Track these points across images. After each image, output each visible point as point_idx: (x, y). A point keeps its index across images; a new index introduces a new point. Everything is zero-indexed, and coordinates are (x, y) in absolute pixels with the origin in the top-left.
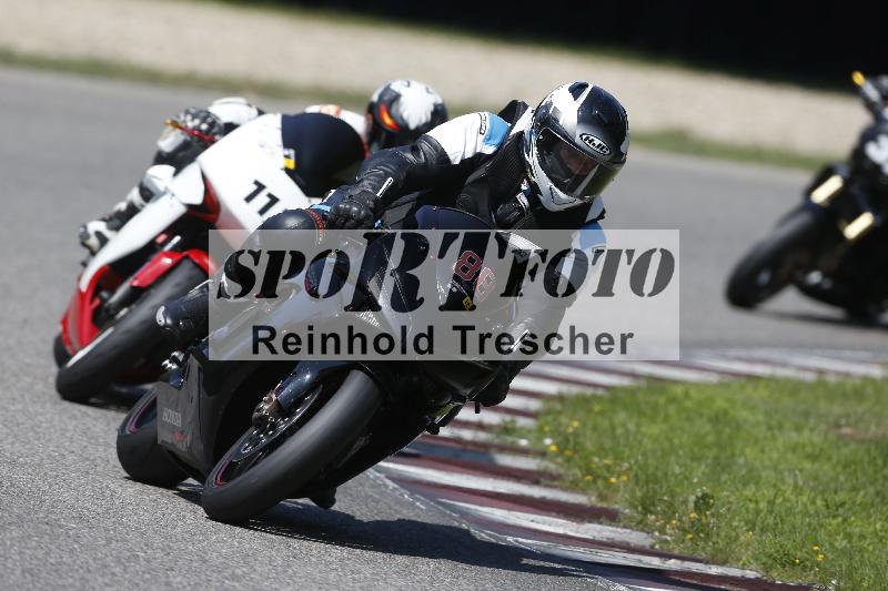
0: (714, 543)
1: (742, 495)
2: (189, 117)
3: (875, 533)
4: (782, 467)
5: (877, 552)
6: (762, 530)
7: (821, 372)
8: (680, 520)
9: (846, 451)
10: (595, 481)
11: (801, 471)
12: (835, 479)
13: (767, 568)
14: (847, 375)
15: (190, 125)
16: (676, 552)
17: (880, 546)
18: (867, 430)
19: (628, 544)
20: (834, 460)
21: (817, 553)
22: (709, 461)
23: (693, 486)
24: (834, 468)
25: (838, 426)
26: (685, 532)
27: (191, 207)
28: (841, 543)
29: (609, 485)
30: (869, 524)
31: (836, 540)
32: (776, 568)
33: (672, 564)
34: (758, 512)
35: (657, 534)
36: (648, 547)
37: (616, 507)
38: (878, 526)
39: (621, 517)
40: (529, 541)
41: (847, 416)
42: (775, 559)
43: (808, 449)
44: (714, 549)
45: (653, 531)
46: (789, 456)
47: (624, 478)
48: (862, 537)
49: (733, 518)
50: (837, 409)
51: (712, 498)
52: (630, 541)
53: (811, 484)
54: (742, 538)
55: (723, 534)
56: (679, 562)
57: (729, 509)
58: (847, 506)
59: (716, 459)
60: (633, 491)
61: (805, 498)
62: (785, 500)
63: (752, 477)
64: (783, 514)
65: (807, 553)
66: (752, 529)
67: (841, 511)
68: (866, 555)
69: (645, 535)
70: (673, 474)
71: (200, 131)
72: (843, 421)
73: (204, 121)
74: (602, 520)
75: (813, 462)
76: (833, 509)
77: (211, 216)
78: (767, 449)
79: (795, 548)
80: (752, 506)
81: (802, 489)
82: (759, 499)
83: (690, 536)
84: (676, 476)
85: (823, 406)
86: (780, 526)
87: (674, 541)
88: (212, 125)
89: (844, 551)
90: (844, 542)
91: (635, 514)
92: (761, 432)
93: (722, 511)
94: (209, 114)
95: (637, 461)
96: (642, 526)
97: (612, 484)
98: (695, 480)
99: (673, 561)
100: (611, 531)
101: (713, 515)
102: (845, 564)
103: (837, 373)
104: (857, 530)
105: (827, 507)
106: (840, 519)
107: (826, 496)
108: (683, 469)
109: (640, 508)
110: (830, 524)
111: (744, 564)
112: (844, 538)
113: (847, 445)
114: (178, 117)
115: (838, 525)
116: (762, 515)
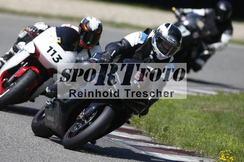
0: (169, 140)
1: (176, 127)
2: (30, 28)
3: (213, 137)
4: (187, 119)
5: (213, 142)
6: (182, 136)
7: (198, 93)
8: (159, 134)
9: (205, 115)
10: (136, 123)
11: (193, 120)
12: (202, 122)
13: (183, 147)
14: (205, 94)
15: (30, 30)
16: (158, 142)
17: (214, 141)
18: (211, 109)
19: (145, 140)
20: (202, 117)
21: (197, 143)
22: (167, 118)
23: (163, 124)
24: (202, 119)
25: (203, 108)
26: (161, 137)
27: (31, 54)
28: (203, 140)
29: (140, 124)
30: (211, 135)
31: (202, 139)
32: (186, 147)
33: (157, 146)
34: (181, 131)
35: (153, 137)
36: (150, 141)
37: (142, 130)
38: (214, 135)
39: (143, 133)
40: (117, 139)
41: (205, 105)
42: (185, 144)
43: (195, 114)
44: (169, 142)
45: (152, 137)
46: (189, 116)
47: (144, 122)
48: (209, 138)
49: (174, 133)
50: (203, 103)
51: (168, 128)
52: (145, 139)
53: (195, 124)
54: (176, 139)
55: (171, 138)
56: (159, 145)
57: (173, 131)
58: (205, 130)
59: (169, 117)
60: (146, 125)
61: (194, 128)
62: (188, 128)
63: (179, 122)
64: (188, 132)
65: (194, 143)
66: (179, 136)
67: (203, 131)
68: (210, 143)
69: (150, 138)
70: (157, 121)
71: (33, 32)
72: (204, 107)
73: (34, 29)
74: (138, 134)
75: (196, 118)
76: (201, 131)
77: (37, 56)
78: (183, 114)
79: (191, 141)
80: (179, 130)
81: (193, 125)
82: (181, 128)
83: (162, 138)
84: (158, 122)
85: (199, 102)
86: (187, 135)
87: (158, 139)
88: (36, 30)
89: (204, 142)
90: (205, 140)
91: (147, 132)
92: (182, 110)
93: (171, 131)
94: (35, 27)
95: (147, 118)
96: (149, 135)
97: (141, 124)
98: (164, 123)
99: (157, 145)
100: (140, 137)
101: (168, 132)
102: (205, 145)
103: (203, 93)
104: (208, 136)
105: (200, 130)
106: (203, 133)
107: (199, 127)
108: (160, 120)
109: (148, 131)
110: (201, 135)
111: (177, 146)
112: (204, 139)
113: (205, 113)
114: (26, 28)
115: (203, 135)
116: (182, 132)
